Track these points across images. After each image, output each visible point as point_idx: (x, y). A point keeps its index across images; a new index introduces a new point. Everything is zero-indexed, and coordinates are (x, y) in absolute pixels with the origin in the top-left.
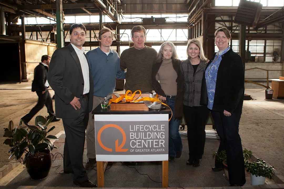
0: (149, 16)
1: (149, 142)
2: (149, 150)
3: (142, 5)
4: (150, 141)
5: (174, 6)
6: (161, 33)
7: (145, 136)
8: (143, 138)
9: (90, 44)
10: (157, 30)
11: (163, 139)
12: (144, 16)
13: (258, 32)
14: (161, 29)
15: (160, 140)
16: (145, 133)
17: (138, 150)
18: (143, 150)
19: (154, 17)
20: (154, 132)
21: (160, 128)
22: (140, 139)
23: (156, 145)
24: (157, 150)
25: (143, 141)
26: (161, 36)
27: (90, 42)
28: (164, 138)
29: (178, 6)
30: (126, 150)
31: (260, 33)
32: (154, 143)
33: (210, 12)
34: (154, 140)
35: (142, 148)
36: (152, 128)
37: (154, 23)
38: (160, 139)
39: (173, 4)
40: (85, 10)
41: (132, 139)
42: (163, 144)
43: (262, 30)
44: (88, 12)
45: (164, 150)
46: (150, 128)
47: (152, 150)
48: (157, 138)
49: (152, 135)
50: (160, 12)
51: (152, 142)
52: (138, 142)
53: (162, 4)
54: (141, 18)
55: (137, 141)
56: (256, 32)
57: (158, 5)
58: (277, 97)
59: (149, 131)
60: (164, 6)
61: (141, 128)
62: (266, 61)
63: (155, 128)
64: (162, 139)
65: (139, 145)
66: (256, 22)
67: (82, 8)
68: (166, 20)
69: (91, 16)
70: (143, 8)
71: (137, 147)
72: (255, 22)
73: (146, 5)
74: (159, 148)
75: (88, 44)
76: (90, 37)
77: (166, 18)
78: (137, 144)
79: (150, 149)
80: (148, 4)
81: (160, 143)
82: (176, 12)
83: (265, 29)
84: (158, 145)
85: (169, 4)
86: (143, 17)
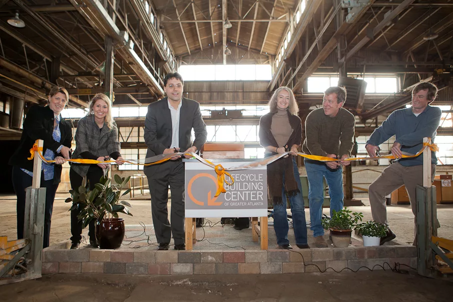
0: (219, 108)
1: (245, 194)
2: (245, 204)
3: (209, 93)
4: (247, 192)
5: (252, 95)
6: (236, 131)
7: (242, 187)
8: (239, 189)
9: (138, 146)
10: (231, 126)
11: (262, 191)
12: (213, 108)
13: (366, 125)
14: (236, 125)
15: (258, 192)
16: (242, 183)
17: (233, 204)
18: (239, 204)
19: (226, 109)
20: (251, 182)
21: (257, 178)
22: (235, 190)
23: (253, 198)
24: (255, 204)
25: (239, 192)
26: (236, 135)
27: (139, 143)
28: (262, 189)
29: (259, 95)
30: (220, 204)
31: (369, 126)
32: (252, 196)
33: (301, 100)
34: (252, 192)
35: (237, 201)
36: (248, 178)
37: (226, 118)
38: (258, 190)
39: (252, 92)
40: (133, 99)
41: (227, 191)
42: (261, 196)
43: (371, 123)
44: (137, 102)
45: (262, 204)
46: (247, 177)
47: (249, 204)
48: (254, 190)
49: (249, 186)
50: (234, 103)
51: (249, 194)
52: (234, 194)
53: (237, 92)
54: (209, 110)
55: (232, 192)
56: (363, 125)
57: (231, 94)
58: (396, 203)
59: (245, 181)
60: (240, 95)
61: (236, 177)
62: (380, 164)
63: (252, 177)
64: (260, 191)
65: (234, 198)
66: (361, 104)
67: (127, 94)
68: (242, 114)
69: (140, 108)
70: (211, 98)
71: (232, 200)
72: (359, 103)
73: (215, 94)
74: (257, 201)
75: (136, 146)
76: (139, 136)
77: (243, 110)
78: (232, 196)
79: (247, 202)
80: (218, 92)
81: (258, 196)
82: (256, 103)
83: (375, 121)
84: (256, 197)
85: (246, 92)
86: (211, 109)
